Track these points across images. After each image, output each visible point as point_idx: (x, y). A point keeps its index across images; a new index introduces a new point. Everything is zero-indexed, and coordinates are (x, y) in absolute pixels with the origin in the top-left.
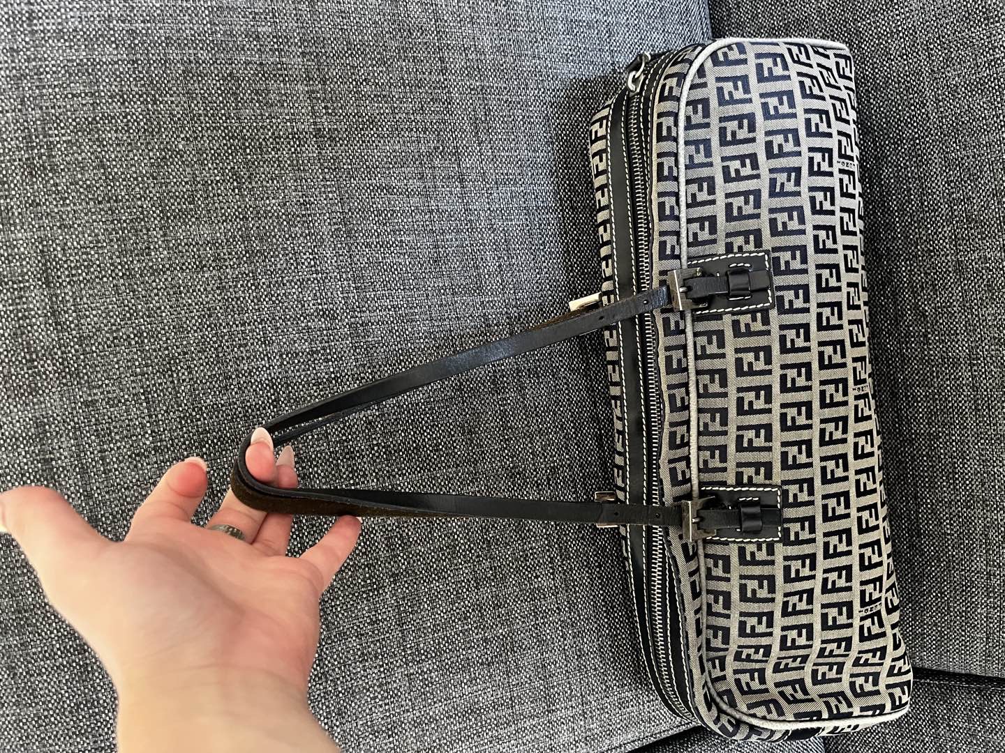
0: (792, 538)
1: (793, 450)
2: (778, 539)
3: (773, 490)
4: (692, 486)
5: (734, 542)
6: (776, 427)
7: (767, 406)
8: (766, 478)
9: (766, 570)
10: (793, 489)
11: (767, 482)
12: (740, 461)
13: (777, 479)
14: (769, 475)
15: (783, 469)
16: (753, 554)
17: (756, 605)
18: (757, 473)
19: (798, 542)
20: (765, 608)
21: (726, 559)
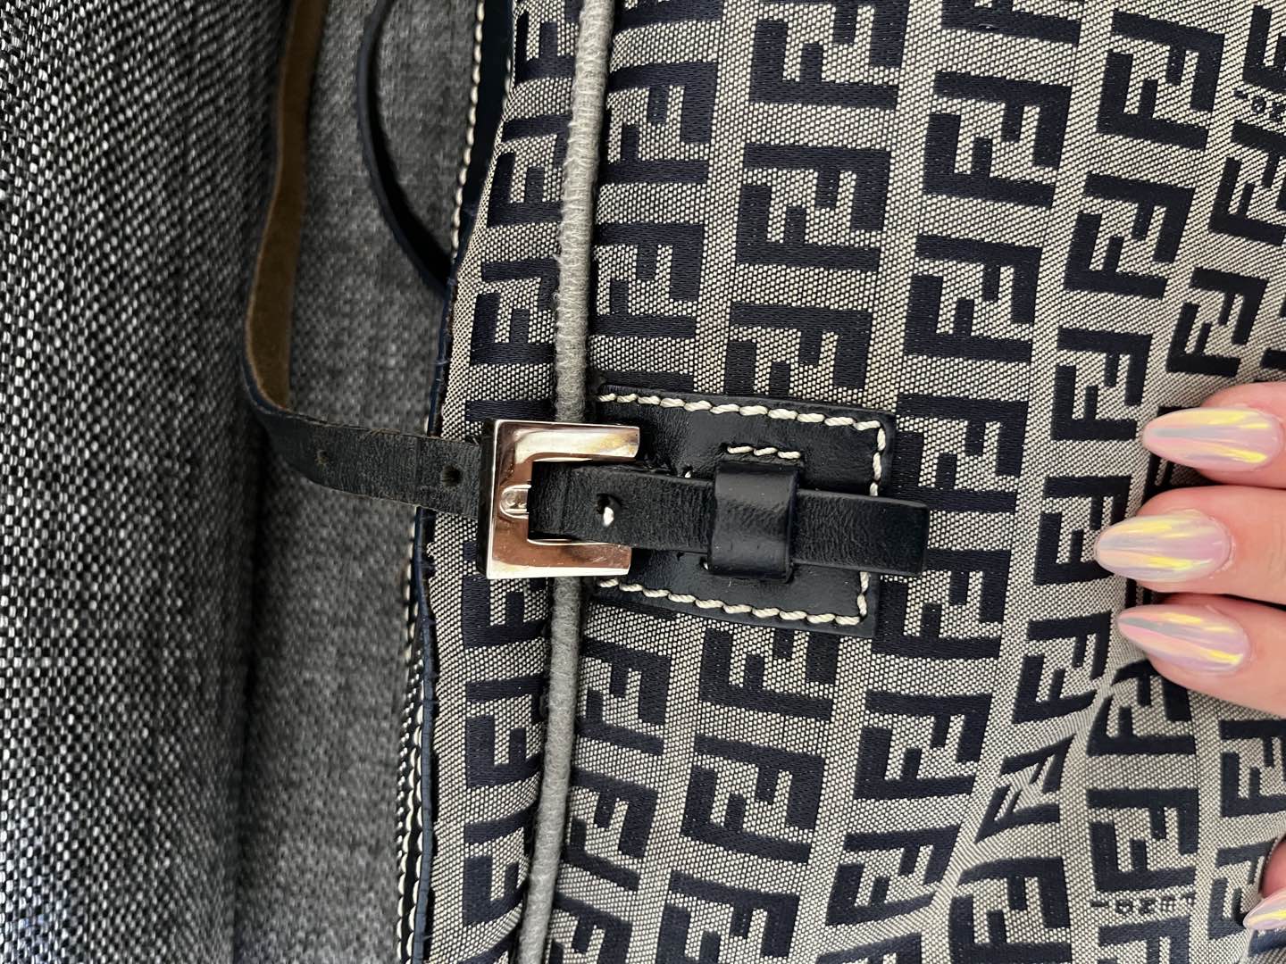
0: (913, 626)
1: (964, 278)
2: (854, 621)
3: (862, 426)
4: (553, 378)
5: (692, 610)
6: (908, 170)
7: (879, 76)
8: (839, 381)
9: (795, 735)
10: (943, 435)
11: (844, 394)
12: (746, 297)
13: (883, 387)
14: (852, 369)
15: (911, 347)
16: (755, 666)
17: (737, 858)
18: (810, 354)
19: (933, 645)
20: (769, 877)
21: (656, 671)
